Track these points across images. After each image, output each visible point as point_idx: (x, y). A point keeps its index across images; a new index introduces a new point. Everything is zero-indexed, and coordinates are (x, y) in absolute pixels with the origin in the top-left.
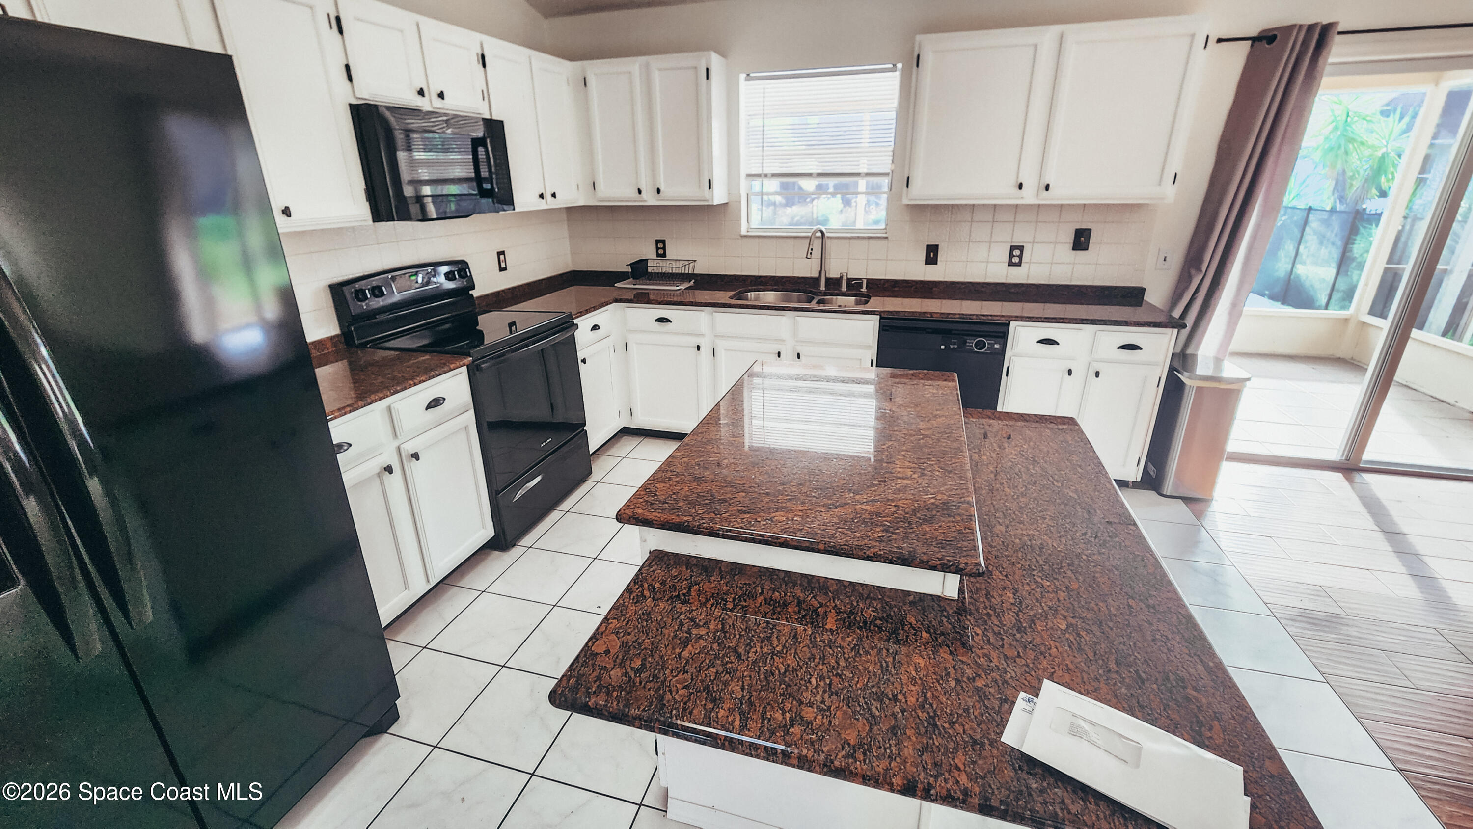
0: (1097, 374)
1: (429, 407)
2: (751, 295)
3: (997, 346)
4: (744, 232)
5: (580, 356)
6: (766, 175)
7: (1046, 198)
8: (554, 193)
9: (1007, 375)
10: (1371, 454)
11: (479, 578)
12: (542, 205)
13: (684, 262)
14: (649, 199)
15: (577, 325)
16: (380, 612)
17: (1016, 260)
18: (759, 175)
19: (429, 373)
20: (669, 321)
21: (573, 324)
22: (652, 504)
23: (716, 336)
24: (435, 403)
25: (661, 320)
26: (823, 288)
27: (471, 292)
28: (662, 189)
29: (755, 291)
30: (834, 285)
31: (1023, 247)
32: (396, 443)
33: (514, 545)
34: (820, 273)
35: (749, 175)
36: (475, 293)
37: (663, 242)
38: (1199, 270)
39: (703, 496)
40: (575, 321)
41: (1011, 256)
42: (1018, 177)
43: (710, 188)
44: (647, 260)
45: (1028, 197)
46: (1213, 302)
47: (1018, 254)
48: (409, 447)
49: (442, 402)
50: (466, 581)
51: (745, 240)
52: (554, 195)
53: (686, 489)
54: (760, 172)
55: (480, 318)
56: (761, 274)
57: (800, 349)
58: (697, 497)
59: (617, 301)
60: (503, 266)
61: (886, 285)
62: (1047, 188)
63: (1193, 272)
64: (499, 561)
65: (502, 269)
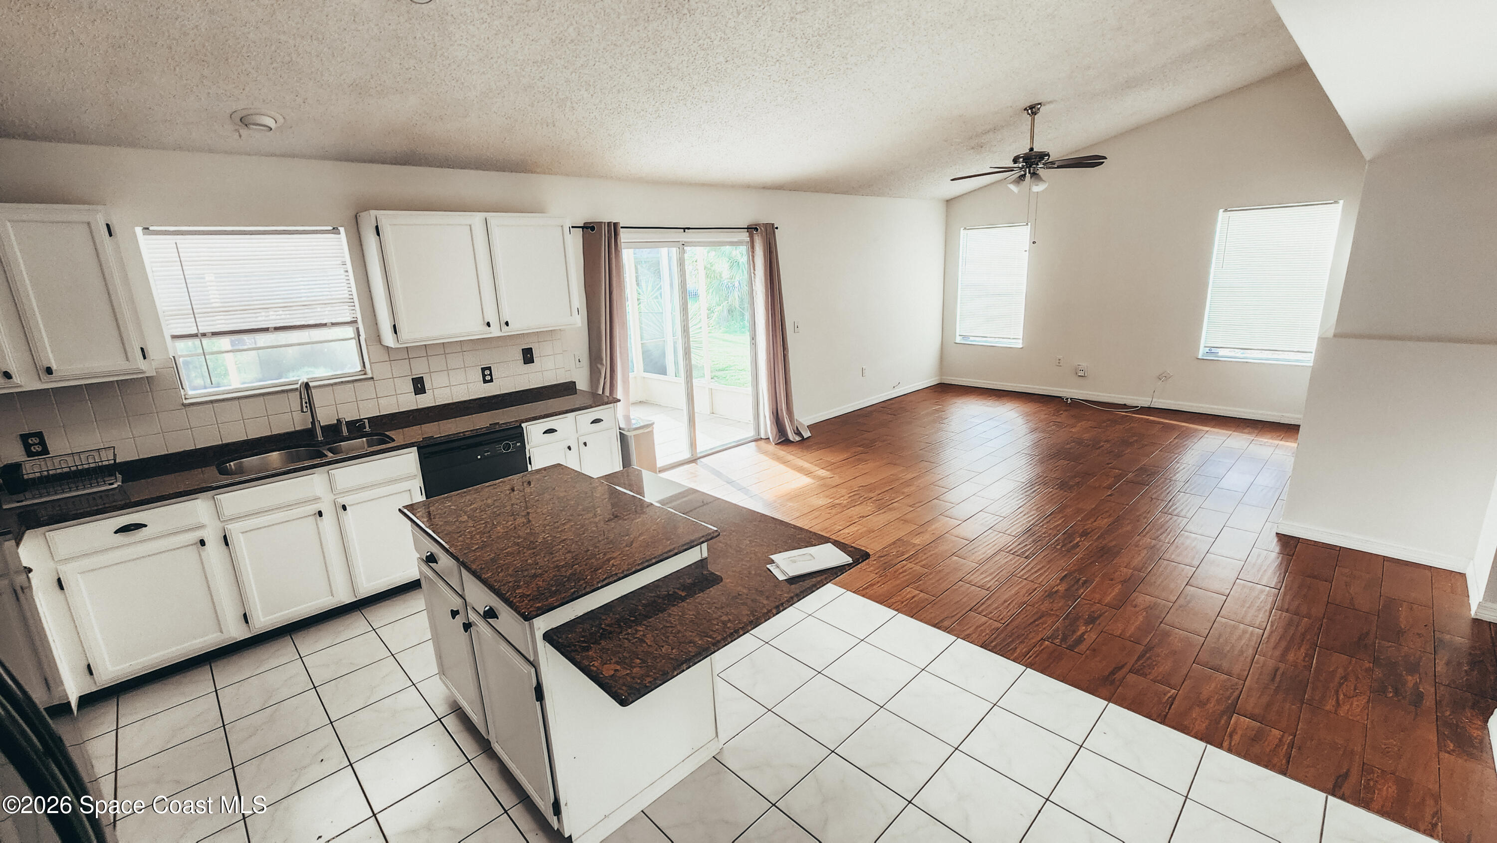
0: (585, 444)
3: (519, 444)
6: (204, 335)
7: (507, 332)
9: (530, 463)
10: (701, 448)
14: (29, 382)
17: (488, 378)
18: (196, 335)
20: (140, 526)
26: (320, 438)
28: (55, 368)
30: (334, 432)
31: (490, 367)
34: (313, 423)
35: (173, 337)
37: (39, 435)
38: (602, 364)
41: (484, 376)
42: (483, 318)
43: (144, 358)
44: (17, 465)
45: (495, 331)
46: (615, 382)
47: (489, 373)
51: (192, 408)
54: (196, 332)
57: (342, 501)
61: (384, 421)
62: (507, 324)
63: (599, 366)
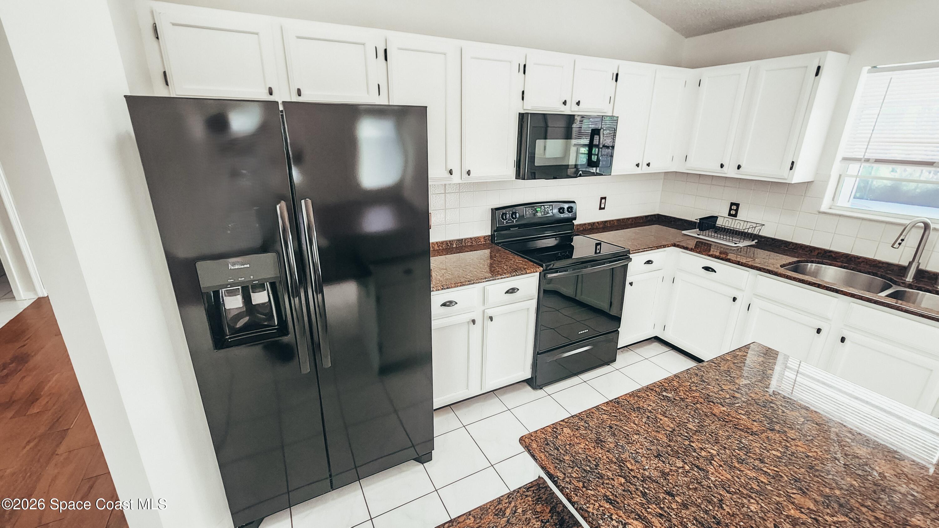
1: (507, 292)
2: (811, 267)
4: (824, 207)
5: (629, 279)
6: (867, 160)
8: (649, 163)
11: (511, 399)
12: (638, 171)
13: (752, 224)
14: (730, 172)
15: (631, 259)
16: (435, 400)
18: (859, 160)
19: (516, 271)
20: (713, 271)
21: (629, 257)
22: (547, 444)
23: (756, 295)
24: (512, 291)
25: (707, 269)
26: (908, 278)
27: (573, 221)
28: (743, 166)
29: (818, 263)
30: (928, 279)
32: (483, 308)
33: (541, 389)
34: (911, 263)
35: (845, 159)
36: (576, 222)
37: (737, 205)
39: (589, 461)
40: (631, 256)
43: (791, 169)
44: (717, 217)
48: (489, 312)
49: (516, 291)
50: (503, 398)
51: (823, 216)
52: (648, 165)
53: (582, 446)
54: (862, 157)
55: (575, 238)
56: (832, 249)
57: (846, 334)
58: (584, 459)
59: (675, 245)
60: (603, 206)
64: (528, 392)
65: (601, 208)
